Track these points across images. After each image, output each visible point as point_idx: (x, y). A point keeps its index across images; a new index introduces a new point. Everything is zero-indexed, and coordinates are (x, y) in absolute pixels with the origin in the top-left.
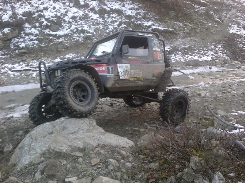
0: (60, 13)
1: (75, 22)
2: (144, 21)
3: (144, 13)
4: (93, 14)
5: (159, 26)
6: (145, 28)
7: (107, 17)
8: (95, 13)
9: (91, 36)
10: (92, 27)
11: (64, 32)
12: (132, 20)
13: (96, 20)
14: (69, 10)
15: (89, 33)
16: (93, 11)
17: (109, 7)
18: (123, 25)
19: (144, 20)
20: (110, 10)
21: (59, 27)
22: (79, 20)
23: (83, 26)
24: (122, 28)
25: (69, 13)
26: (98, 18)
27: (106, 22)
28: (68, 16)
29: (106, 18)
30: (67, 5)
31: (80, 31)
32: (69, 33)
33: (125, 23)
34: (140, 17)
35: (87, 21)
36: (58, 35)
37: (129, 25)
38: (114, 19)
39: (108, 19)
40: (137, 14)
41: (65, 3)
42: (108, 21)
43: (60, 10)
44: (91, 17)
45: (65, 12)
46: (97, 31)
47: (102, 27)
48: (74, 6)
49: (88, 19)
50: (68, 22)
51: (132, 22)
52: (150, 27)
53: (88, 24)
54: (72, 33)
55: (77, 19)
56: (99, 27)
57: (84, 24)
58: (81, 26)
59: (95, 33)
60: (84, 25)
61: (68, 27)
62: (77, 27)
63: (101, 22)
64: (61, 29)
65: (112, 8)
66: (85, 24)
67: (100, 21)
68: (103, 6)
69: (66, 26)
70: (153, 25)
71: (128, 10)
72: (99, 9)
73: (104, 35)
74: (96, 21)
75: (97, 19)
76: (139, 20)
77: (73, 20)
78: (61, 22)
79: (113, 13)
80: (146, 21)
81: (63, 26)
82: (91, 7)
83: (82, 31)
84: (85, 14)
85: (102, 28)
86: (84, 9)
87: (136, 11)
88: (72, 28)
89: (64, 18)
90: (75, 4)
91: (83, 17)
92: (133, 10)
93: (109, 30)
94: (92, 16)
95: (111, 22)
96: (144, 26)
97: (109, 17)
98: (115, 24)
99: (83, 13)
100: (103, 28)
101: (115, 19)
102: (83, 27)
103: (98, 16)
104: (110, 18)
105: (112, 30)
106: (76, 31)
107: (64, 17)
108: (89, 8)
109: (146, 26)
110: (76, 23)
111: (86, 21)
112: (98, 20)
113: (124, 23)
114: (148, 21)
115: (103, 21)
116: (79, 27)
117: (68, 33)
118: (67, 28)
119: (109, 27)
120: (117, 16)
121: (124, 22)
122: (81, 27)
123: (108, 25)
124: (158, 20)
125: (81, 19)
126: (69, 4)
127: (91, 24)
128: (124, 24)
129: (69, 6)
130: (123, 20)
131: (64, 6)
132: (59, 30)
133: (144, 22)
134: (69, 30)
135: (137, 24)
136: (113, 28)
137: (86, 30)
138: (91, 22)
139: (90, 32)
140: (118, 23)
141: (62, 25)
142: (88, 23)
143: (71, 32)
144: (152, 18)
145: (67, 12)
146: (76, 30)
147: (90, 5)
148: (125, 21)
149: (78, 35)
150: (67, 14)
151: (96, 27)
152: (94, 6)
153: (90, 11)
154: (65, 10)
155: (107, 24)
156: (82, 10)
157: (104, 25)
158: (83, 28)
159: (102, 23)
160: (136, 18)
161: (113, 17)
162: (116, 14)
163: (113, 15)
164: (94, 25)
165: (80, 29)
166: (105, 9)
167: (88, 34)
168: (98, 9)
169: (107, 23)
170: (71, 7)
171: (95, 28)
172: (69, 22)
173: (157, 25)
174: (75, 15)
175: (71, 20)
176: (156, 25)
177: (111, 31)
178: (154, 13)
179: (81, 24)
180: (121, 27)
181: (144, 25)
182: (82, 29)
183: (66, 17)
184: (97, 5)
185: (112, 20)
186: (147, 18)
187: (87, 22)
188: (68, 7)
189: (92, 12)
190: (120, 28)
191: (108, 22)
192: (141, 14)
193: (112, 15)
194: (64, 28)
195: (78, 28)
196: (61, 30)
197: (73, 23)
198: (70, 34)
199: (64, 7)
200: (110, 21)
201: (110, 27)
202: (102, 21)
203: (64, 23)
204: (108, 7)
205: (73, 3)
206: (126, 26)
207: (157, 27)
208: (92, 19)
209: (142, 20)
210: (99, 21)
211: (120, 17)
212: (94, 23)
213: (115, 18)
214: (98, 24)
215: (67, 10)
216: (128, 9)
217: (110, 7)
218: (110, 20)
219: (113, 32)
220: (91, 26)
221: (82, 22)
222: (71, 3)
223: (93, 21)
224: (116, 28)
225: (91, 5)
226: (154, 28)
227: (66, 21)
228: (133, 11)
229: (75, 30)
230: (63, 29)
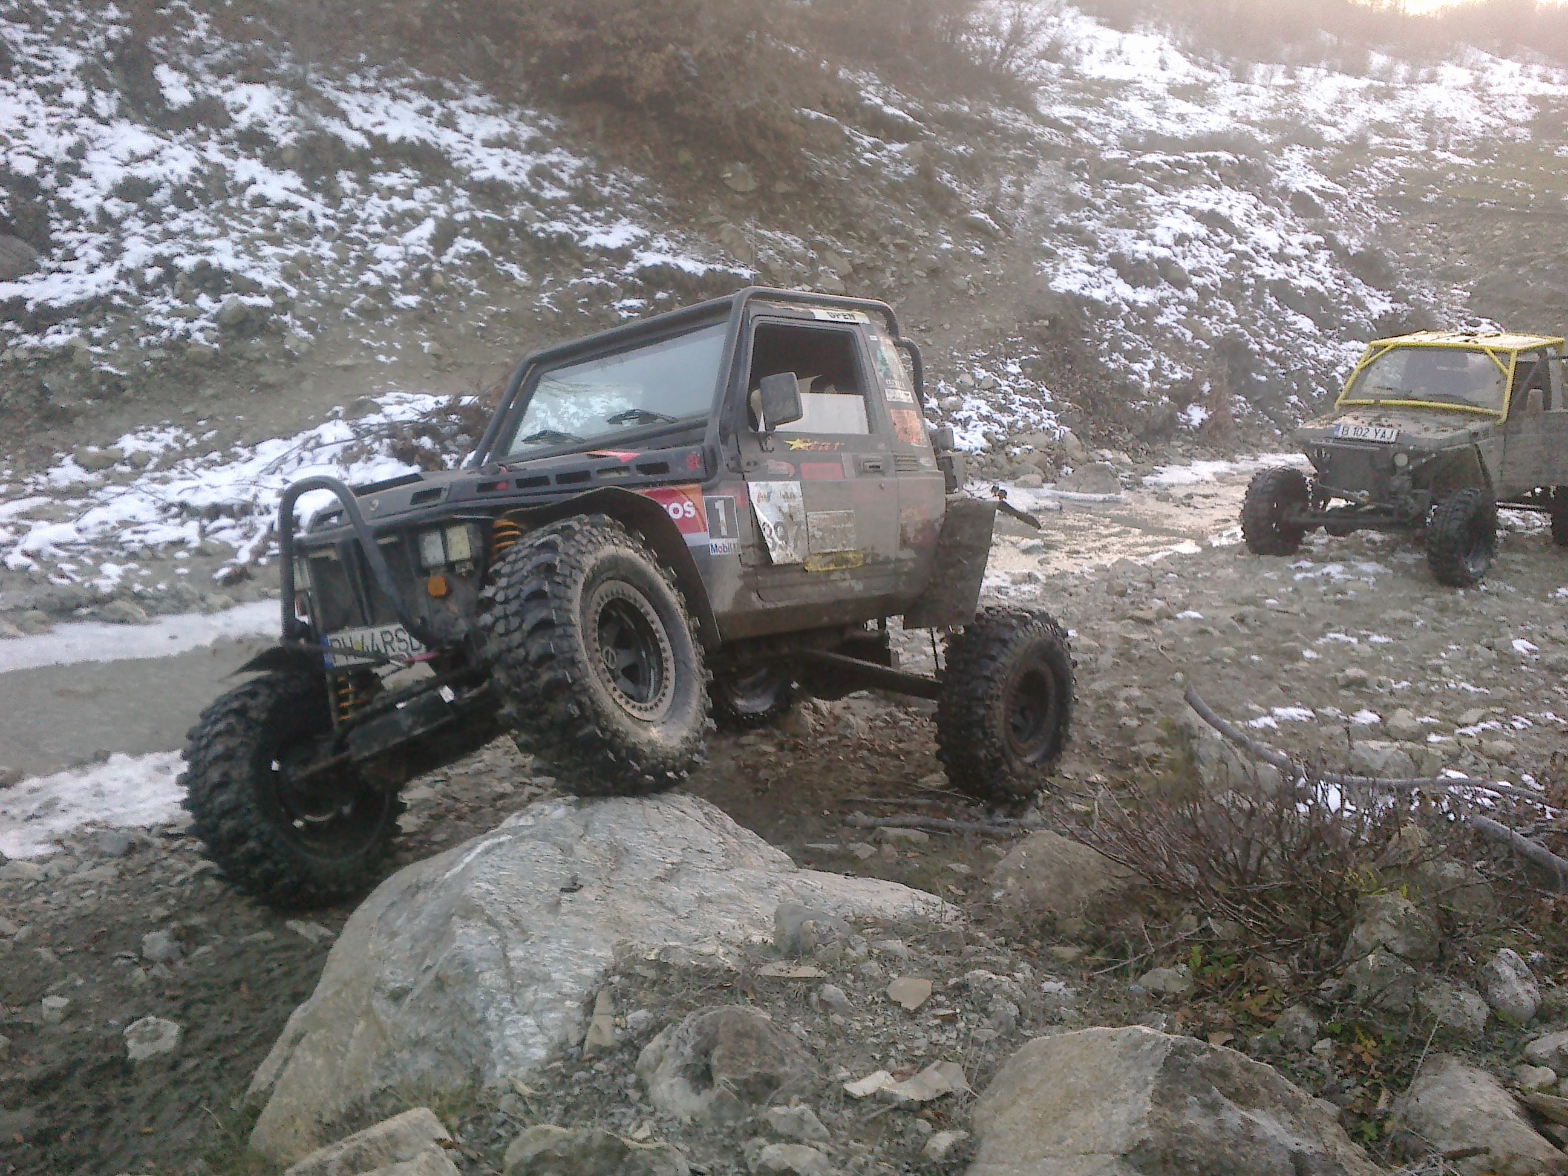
0: (29, 154)
1: (148, 221)
2: (584, 220)
3: (581, 172)
4: (261, 168)
5: (676, 254)
6: (596, 265)
7: (354, 191)
8: (275, 160)
9: (266, 309)
10: (268, 250)
11: (76, 286)
12: (516, 213)
13: (286, 206)
14: (91, 141)
15: (255, 288)
16: (258, 151)
17: (360, 129)
18: (464, 245)
19: (587, 215)
20: (367, 146)
21: (33, 251)
22: (172, 209)
23: (207, 243)
24: (457, 262)
25: (92, 155)
26: (297, 191)
27: (352, 219)
28: (88, 176)
29: (346, 196)
30: (71, 105)
31: (191, 276)
32: (115, 292)
33: (475, 229)
34: (561, 194)
35: (229, 211)
36: (30, 307)
37: (496, 243)
38: (399, 204)
39: (362, 202)
40: (539, 174)
41: (58, 89)
42: (363, 215)
43: (28, 132)
44: (253, 191)
45: (69, 151)
46: (305, 277)
47: (334, 255)
48: (121, 114)
49: (233, 202)
50: (93, 219)
51: (512, 223)
52: (622, 255)
53: (234, 235)
54: (133, 291)
55: (158, 197)
56: (308, 250)
57: (208, 230)
58: (191, 247)
59: (293, 292)
60: (209, 237)
61: (100, 248)
62: (164, 249)
63: (321, 222)
64: (46, 263)
65: (378, 131)
66: (216, 231)
67: (312, 217)
68: (323, 121)
69: (85, 248)
70: (644, 244)
71: (480, 152)
72: (296, 140)
73: (355, 303)
74: (286, 215)
75: (295, 199)
76: (556, 210)
77: (133, 206)
78: (41, 218)
79: (390, 168)
80: (597, 219)
81: (59, 244)
82: (243, 120)
83: (206, 280)
84: (206, 170)
85: (335, 261)
86: (190, 133)
87: (528, 158)
88: (129, 261)
89: (65, 193)
90: (126, 100)
91: (200, 184)
92: (510, 152)
93: (379, 274)
94: (253, 182)
95: (386, 222)
96: (587, 248)
97: (368, 188)
98: (411, 236)
99: (197, 164)
100: (342, 261)
101: (409, 204)
102: (209, 251)
103: (292, 179)
104: (375, 198)
105: (400, 271)
106: (159, 280)
107: (65, 183)
108: (229, 132)
109: (604, 251)
110: (155, 227)
111: (219, 210)
112: (296, 207)
113: (466, 230)
114: (609, 220)
115: (330, 211)
116: (175, 250)
117: (103, 291)
118: (95, 256)
119: (378, 255)
120: (417, 186)
121: (465, 224)
122: (192, 250)
123: (365, 238)
124: (665, 216)
125: (182, 199)
126: (91, 101)
127: (259, 231)
128: (468, 236)
129: (88, 110)
130: (460, 210)
132: (37, 269)
133: (584, 228)
134: (107, 273)
135: (549, 235)
136: (404, 259)
137: (228, 274)
138: (255, 222)
139: (260, 284)
140: (428, 228)
141: (55, 236)
142: (234, 223)
143: (122, 285)
144: (627, 200)
145: (78, 152)
146: (157, 270)
147: (237, 112)
148: (474, 217)
149: (177, 303)
150: (86, 167)
151: (291, 253)
152: (265, 118)
153: (235, 146)
154: (69, 139)
155: (361, 231)
156: (182, 138)
157: (340, 237)
158: (213, 260)
159: (329, 229)
160: (535, 200)
161: (392, 191)
162: (409, 172)
163: (393, 179)
164: (277, 241)
165: (188, 262)
166: (337, 140)
167: (249, 301)
168: (294, 134)
169: (358, 226)
170: (105, 122)
171: (287, 258)
172: (105, 217)
173: (661, 242)
174: (145, 171)
175: (114, 207)
176: (656, 244)
177: (394, 279)
178: (636, 171)
179: (189, 232)
180: (451, 251)
181: (590, 242)
182: (204, 267)
183: (78, 183)
184: (277, 110)
185: (391, 208)
186: (603, 202)
187: (228, 221)
188: (85, 122)
189: (248, 158)
190: (445, 259)
191: (366, 222)
192: (565, 177)
193: (382, 180)
194: (71, 256)
195: (173, 256)
196: (51, 272)
197: (135, 225)
198: (117, 300)
199: (53, 120)
200: (380, 213)
201: (383, 250)
202: (326, 216)
203: (67, 224)
204: (350, 126)
205: (117, 93)
206: (478, 246)
207: (668, 259)
208: (261, 201)
209: (574, 212)
210: (303, 214)
211: (438, 189)
212: (278, 226)
213: (408, 195)
214: (302, 232)
215: (76, 138)
216: (477, 142)
217: (368, 127)
218: (376, 208)
219: (408, 283)
220: (258, 248)
221: (196, 220)
222: (100, 94)
223: (267, 211)
224: (423, 258)
225: (243, 107)
226: (655, 266)
227: (81, 212)
228: (514, 157)
229: (151, 274)
230: (66, 265)
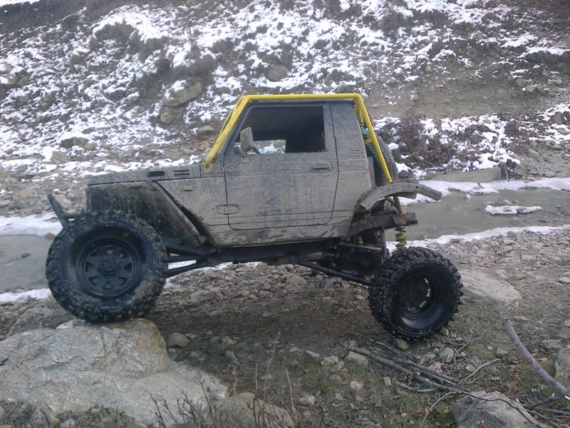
0: (290, 36)
1: (323, 56)
2: (506, 36)
3: (509, 14)
4: (370, 30)
5: (550, 46)
7: (403, 35)
8: (375, 27)
9: (353, 86)
10: (362, 63)
11: (295, 82)
12: (472, 36)
13: (374, 44)
14: (312, 28)
16: (370, 24)
17: (411, 9)
18: (443, 52)
19: (508, 33)
20: (412, 16)
21: (287, 70)
22: (332, 50)
23: (339, 62)
24: (439, 60)
25: (310, 34)
26: (381, 38)
27: (399, 46)
28: (307, 41)
29: (399, 37)
30: (308, 16)
31: (331, 75)
32: (306, 83)
33: (451, 45)
35: (352, 49)
36: (281, 90)
37: (460, 50)
38: (420, 38)
39: (405, 39)
40: (487, 19)
41: (306, 11)
42: (404, 45)
43: (293, 28)
44: (363, 40)
45: (303, 33)
46: (372, 72)
47: (387, 62)
48: (324, 17)
49: (355, 45)
50: (306, 57)
51: (469, 41)
52: (521, 49)
53: (351, 58)
54: (312, 82)
55: (328, 46)
56: (377, 61)
57: (342, 57)
58: (334, 64)
59: (365, 79)
60: (342, 60)
61: (306, 67)
62: (325, 66)
63: (386, 49)
64: (290, 74)
65: (418, 9)
66: (345, 57)
67: (383, 47)
68: (395, 8)
69: (301, 67)
70: (533, 43)
71: (463, 11)
72: (383, 18)
73: (388, 82)
74: (372, 48)
75: (377, 41)
77: (319, 51)
78: (291, 58)
79: (421, 23)
80: (513, 34)
81: (294, 67)
82: (365, 13)
83: (335, 76)
84: (348, 34)
85: (387, 64)
86: (348, 20)
88: (313, 71)
89: (299, 48)
90: (329, 11)
91: (342, 40)
93: (403, 68)
94: (364, 36)
95: (412, 47)
96: (504, 48)
97: (409, 32)
98: (420, 51)
99: (344, 32)
100: (389, 65)
101: (425, 38)
102: (339, 65)
103: (380, 33)
104: (411, 37)
105: (412, 66)
106: (322, 77)
107: (299, 44)
108: (361, 18)
109: (511, 48)
110: (325, 58)
111: (348, 49)
112: (377, 44)
113: (447, 46)
114: (518, 35)
115: (391, 44)
116: (329, 65)
117: (302, 83)
118: (303, 70)
119: (405, 60)
120: (430, 30)
121: (447, 43)
123: (402, 54)
124: (551, 29)
125: (336, 47)
126: (314, 13)
127: (360, 55)
128: (447, 49)
129: (313, 17)
130: (447, 37)
131: (304, 18)
132: (286, 76)
133: (506, 39)
134: (306, 76)
135: (485, 45)
136: (415, 61)
138: (360, 52)
139: (353, 77)
140: (430, 46)
141: (293, 64)
142: (353, 54)
143: (309, 81)
144: (531, 23)
145: (306, 33)
146: (322, 74)
147: (364, 9)
148: (451, 40)
149: (325, 86)
150: (308, 38)
151: (370, 63)
152: (374, 10)
153: (362, 23)
154: (304, 29)
155: (401, 51)
156: (345, 22)
157: (392, 54)
158: (338, 69)
159: (388, 52)
160: (483, 29)
161: (418, 33)
162: (428, 24)
163: (421, 29)
164: (366, 59)
165: (330, 71)
166: (400, 15)
167: (347, 83)
168: (382, 16)
169: (401, 49)
170: (318, 20)
171: (367, 65)
172: (310, 56)
173: (545, 41)
174: (324, 37)
175: (312, 52)
176: (540, 43)
177: (408, 70)
178: (540, 8)
179: (336, 59)
180: (438, 56)
181: (506, 45)
182: (335, 71)
183: (304, 44)
184: (379, 6)
185: (416, 40)
186: (518, 25)
187: (350, 53)
188: (312, 21)
189: (366, 27)
190: (434, 59)
191: (404, 48)
193: (416, 29)
194: (296, 71)
195: (327, 68)
196: (290, 77)
197: (319, 58)
198: (306, 86)
199: (301, 22)
200: (411, 43)
201: (408, 58)
202: (389, 47)
203: (298, 59)
204: (407, 9)
205: (324, 9)
206: (450, 52)
207: (544, 49)
208: (365, 43)
209: (502, 33)
210: (380, 47)
211: (440, 30)
212: (368, 53)
213: (425, 34)
214: (377, 54)
215: (306, 28)
216: (463, 7)
217: (414, 8)
218: (411, 40)
219: (414, 71)
220: (358, 63)
221: (339, 54)
222: (318, 10)
223: (366, 47)
224: (422, 60)
225: (368, 7)
226: (534, 53)
227: (303, 55)
229: (319, 76)
230: (294, 74)
